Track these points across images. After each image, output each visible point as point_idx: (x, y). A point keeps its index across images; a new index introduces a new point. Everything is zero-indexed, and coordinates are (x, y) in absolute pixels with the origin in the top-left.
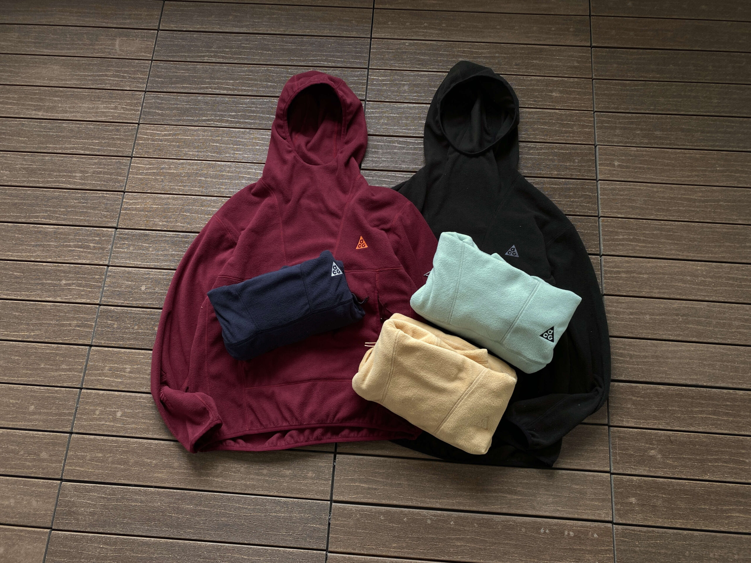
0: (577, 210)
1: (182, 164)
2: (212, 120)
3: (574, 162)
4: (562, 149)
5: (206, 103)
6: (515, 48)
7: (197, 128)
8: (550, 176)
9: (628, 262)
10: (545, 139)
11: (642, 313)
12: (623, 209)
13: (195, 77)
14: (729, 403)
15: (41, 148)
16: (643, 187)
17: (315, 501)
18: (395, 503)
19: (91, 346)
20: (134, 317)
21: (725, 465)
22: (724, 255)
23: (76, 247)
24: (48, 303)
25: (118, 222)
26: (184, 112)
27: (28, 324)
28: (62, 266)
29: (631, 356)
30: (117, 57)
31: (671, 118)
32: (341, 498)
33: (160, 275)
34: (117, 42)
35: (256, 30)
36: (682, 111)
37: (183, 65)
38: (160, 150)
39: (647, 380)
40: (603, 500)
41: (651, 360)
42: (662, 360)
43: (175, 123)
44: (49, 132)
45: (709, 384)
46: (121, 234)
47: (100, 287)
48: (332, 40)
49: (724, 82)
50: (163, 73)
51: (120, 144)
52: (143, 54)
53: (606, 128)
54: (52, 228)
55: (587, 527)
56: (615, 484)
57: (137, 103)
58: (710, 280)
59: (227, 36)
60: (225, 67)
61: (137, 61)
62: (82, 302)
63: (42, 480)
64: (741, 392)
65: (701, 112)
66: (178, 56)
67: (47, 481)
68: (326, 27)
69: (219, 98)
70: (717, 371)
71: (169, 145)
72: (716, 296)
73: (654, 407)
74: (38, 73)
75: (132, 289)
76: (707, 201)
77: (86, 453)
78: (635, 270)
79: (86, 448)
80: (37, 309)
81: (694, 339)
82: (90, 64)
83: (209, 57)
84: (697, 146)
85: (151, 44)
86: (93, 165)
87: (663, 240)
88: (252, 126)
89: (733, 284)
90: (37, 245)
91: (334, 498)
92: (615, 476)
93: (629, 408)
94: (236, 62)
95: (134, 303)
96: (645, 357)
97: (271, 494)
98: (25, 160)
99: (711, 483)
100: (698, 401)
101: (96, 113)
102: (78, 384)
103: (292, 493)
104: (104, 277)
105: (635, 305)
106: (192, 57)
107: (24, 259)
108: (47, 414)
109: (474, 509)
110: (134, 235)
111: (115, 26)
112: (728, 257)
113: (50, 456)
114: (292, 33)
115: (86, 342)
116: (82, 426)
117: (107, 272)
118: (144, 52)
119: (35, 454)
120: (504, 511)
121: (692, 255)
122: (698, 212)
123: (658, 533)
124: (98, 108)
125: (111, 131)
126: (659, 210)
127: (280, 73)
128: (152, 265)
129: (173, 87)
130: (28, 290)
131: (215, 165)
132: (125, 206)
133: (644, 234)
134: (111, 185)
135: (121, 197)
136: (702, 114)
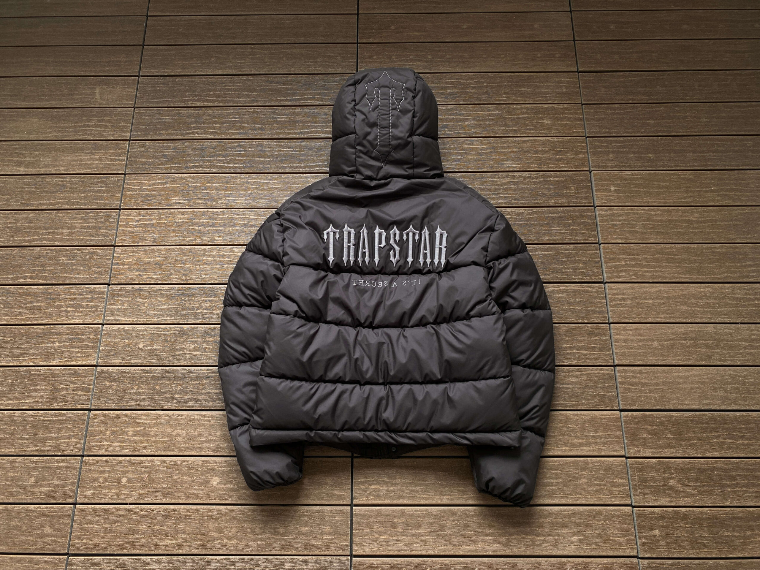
0: (577, 238)
1: (173, 213)
2: (201, 166)
3: (570, 189)
4: (557, 176)
5: (194, 149)
6: (502, 77)
7: (186, 175)
8: (548, 205)
9: (632, 288)
10: (539, 168)
11: (650, 340)
12: (623, 235)
13: (180, 123)
14: (743, 426)
15: (24, 205)
16: (641, 210)
17: (334, 557)
18: (416, 553)
19: (90, 410)
20: (133, 377)
21: (745, 489)
22: (725, 275)
23: (67, 307)
24: (42, 368)
25: (110, 278)
26: (171, 159)
27: (22, 392)
28: (55, 328)
29: (643, 385)
30: (98, 106)
31: (661, 140)
32: (361, 552)
33: (158, 331)
34: (97, 91)
35: (239, 71)
36: (672, 132)
37: (166, 111)
38: (148, 200)
39: (661, 408)
40: (627, 535)
41: (663, 387)
42: (674, 387)
43: (163, 172)
44: (32, 188)
45: (723, 408)
46: (114, 290)
47: (95, 347)
48: (317, 78)
49: (711, 101)
50: (146, 120)
51: (107, 196)
52: (125, 102)
53: (599, 153)
54: (41, 289)
55: (613, 564)
56: (637, 518)
57: (121, 153)
58: (715, 301)
59: (210, 78)
60: (210, 111)
61: (119, 110)
62: (78, 364)
63: (47, 557)
64: (754, 414)
65: (692, 132)
66: (161, 102)
67: (53, 557)
68: (310, 65)
69: (206, 143)
70: (729, 394)
71: (159, 195)
72: (721, 318)
73: (669, 435)
74: (16, 127)
75: (129, 347)
76: (704, 222)
77: (92, 524)
78: (640, 296)
79: (92, 518)
80: (31, 375)
81: (704, 363)
82: (70, 115)
83: (193, 101)
84: (690, 166)
85: (132, 90)
86: (80, 220)
87: (664, 264)
88: (243, 171)
89: (736, 304)
90: (26, 307)
91: (354, 553)
92: (637, 509)
93: (645, 438)
94: (221, 104)
95: (133, 362)
96: (657, 384)
97: (289, 553)
98: (8, 218)
99: (732, 509)
100: (713, 426)
101: (79, 165)
102: (79, 452)
103: (310, 551)
104: (99, 337)
105: (642, 332)
106: (176, 102)
107: (13, 323)
108: (48, 485)
109: (498, 553)
110: (127, 291)
111: (93, 74)
112: (730, 277)
113: (55, 530)
114: (277, 72)
115: (85, 407)
116: (86, 496)
117: (102, 331)
118: (126, 100)
119: (38, 529)
120: (528, 553)
121: (694, 277)
122: (696, 233)
123: (684, 564)
124: (81, 160)
125: (97, 183)
126: (658, 234)
127: (267, 114)
128: (149, 321)
129: (158, 135)
130: (20, 355)
131: (207, 213)
132: (116, 261)
133: (645, 258)
134: (100, 240)
135: (111, 252)
136: (692, 134)
